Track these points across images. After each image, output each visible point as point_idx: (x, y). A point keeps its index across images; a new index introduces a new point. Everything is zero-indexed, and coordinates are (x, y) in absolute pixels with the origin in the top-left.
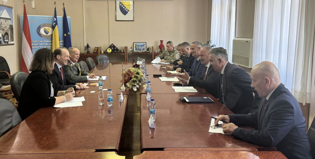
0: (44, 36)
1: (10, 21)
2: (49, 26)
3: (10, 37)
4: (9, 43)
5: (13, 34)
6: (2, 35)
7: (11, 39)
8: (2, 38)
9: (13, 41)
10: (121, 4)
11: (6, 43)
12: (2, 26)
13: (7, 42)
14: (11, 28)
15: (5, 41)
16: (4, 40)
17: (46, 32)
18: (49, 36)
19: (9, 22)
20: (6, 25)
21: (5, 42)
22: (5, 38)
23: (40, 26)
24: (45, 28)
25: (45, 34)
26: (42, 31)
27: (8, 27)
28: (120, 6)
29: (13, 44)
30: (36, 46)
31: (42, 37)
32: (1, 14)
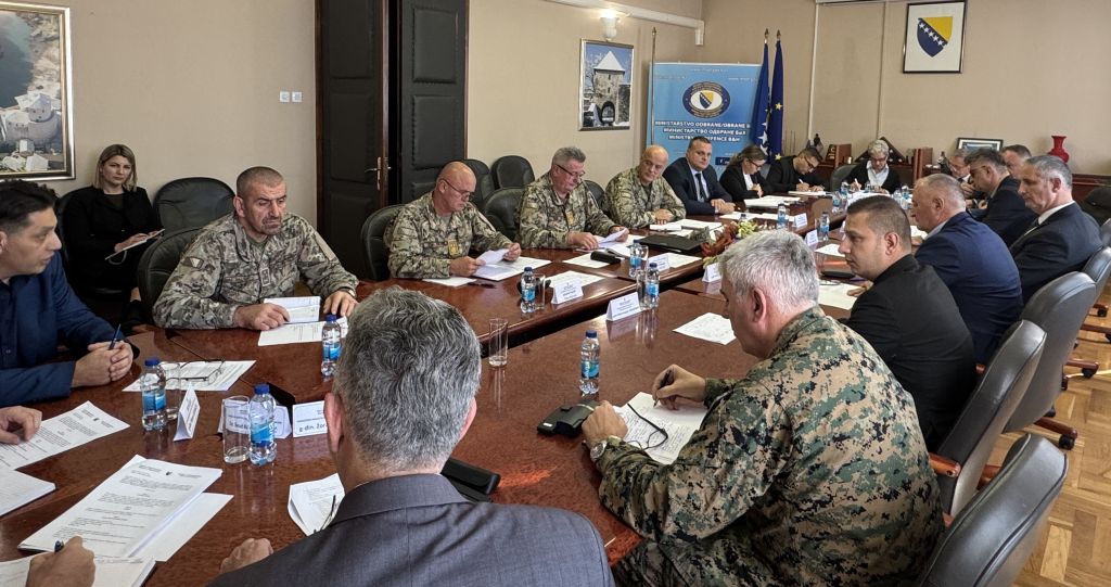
0: (699, 111)
1: (621, 76)
2: (712, 89)
3: (617, 113)
4: (615, 124)
5: (628, 106)
6: (597, 107)
7: (620, 116)
8: (595, 114)
9: (626, 120)
10: (922, 26)
11: (607, 125)
12: (599, 87)
13: (610, 123)
14: (625, 92)
15: (604, 119)
16: (601, 117)
17: (705, 103)
18: (711, 112)
19: (621, 80)
20: (611, 86)
21: (603, 123)
22: (605, 113)
23: (692, 87)
24: (704, 92)
25: (702, 108)
26: (695, 101)
27: (615, 89)
28: (920, 31)
29: (627, 128)
30: (679, 134)
31: (693, 113)
32: (599, 61)
